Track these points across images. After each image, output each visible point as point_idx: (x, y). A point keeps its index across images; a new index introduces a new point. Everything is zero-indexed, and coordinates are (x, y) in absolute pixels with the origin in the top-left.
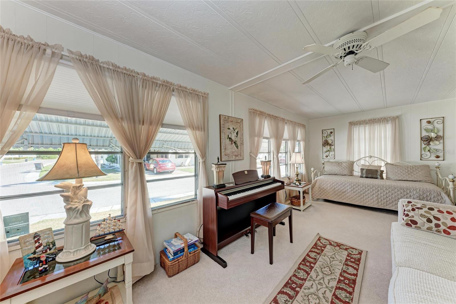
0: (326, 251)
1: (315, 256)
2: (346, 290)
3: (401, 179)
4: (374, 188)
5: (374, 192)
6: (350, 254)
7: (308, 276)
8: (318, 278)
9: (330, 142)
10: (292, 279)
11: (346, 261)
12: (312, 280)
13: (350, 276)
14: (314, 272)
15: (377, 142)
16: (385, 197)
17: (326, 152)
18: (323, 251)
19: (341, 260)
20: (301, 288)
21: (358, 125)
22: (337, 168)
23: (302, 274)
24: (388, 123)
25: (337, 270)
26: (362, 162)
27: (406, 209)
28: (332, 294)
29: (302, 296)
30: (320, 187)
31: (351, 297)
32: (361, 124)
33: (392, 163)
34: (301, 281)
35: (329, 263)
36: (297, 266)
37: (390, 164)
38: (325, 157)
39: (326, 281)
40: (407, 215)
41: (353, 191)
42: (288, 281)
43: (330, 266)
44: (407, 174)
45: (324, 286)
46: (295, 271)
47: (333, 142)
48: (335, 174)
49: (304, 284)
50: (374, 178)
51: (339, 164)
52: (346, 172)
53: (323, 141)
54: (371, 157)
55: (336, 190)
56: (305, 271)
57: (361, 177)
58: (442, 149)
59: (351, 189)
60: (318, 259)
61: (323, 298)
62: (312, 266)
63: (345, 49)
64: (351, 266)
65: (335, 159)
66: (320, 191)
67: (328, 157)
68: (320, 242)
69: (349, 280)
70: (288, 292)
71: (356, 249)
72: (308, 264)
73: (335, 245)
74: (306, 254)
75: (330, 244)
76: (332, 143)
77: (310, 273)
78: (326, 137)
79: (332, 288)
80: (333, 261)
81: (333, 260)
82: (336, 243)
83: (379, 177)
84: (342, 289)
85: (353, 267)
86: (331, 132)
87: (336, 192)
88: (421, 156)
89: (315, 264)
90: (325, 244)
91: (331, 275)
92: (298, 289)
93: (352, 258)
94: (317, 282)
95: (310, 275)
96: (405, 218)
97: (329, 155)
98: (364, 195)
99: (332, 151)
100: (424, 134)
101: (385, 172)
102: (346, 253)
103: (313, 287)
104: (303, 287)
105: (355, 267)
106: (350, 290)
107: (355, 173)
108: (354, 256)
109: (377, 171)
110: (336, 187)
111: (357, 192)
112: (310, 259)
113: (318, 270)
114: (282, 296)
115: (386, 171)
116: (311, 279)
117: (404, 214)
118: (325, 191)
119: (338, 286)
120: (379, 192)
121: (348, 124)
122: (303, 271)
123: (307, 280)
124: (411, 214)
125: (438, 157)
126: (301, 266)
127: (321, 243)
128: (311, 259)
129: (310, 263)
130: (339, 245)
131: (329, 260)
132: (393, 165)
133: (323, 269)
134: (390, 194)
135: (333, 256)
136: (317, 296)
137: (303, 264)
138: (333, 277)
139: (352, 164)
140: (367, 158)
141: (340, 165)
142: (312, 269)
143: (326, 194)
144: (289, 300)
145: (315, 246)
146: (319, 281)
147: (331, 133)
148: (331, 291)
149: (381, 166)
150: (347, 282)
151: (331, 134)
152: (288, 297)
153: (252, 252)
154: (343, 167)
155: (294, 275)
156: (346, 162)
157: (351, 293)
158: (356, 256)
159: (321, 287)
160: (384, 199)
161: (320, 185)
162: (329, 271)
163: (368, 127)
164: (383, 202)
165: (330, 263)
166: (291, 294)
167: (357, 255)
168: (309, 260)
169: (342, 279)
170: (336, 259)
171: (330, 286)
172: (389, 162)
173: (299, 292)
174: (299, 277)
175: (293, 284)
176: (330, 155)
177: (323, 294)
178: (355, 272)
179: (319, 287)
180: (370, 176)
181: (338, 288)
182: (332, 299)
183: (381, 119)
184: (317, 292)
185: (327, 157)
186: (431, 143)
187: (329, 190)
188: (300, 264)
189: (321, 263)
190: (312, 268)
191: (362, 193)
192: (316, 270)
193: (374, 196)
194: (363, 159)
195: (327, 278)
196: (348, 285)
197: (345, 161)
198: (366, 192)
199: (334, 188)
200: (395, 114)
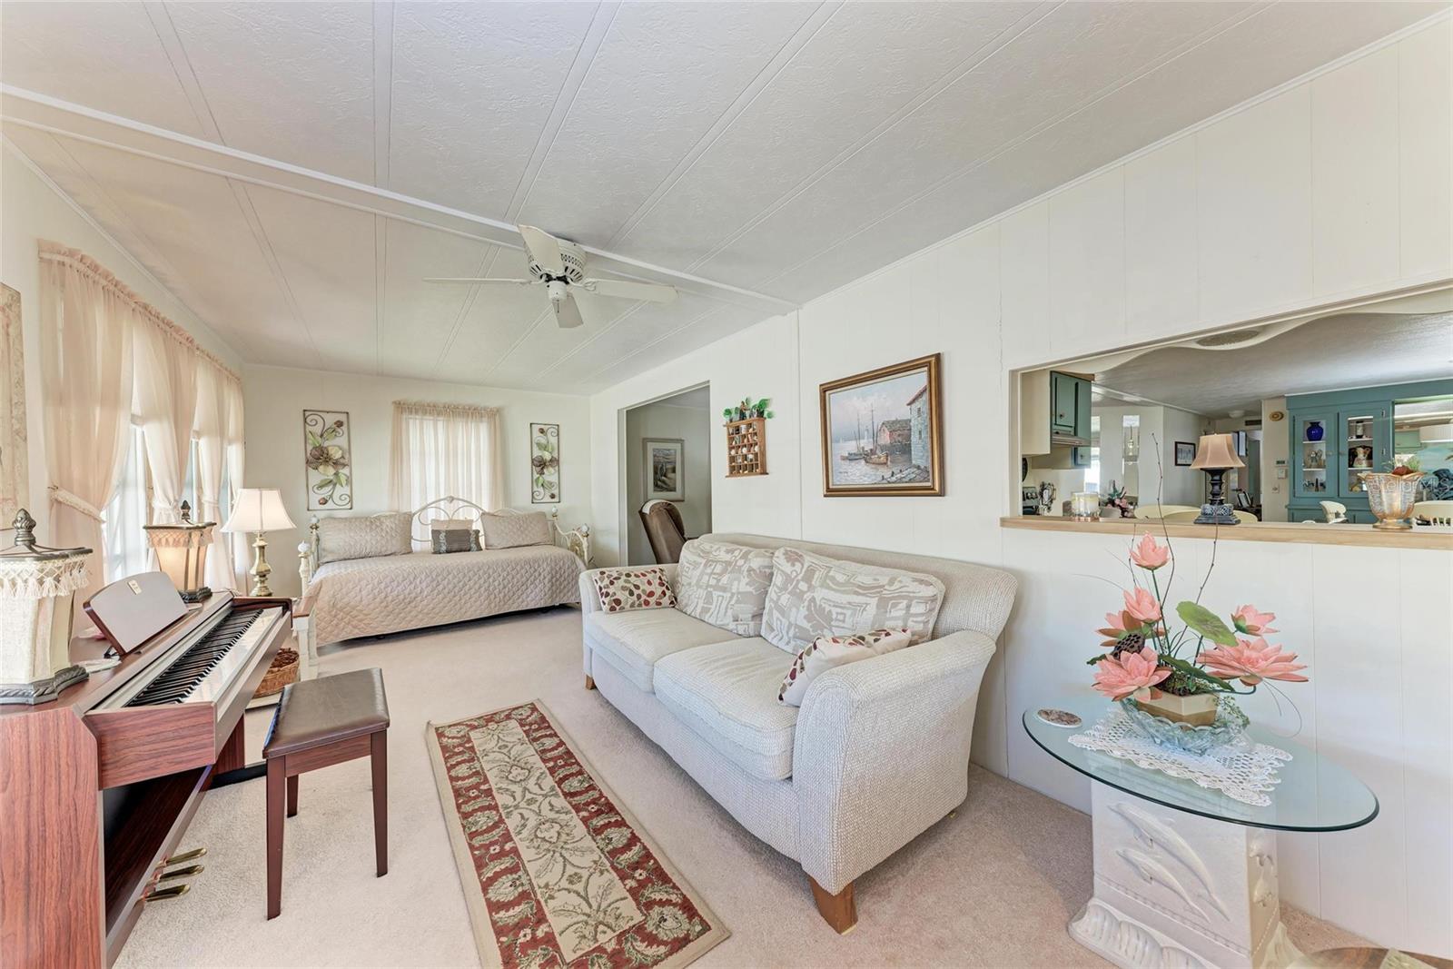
0: (480, 745)
1: (470, 768)
2: (572, 775)
3: (511, 545)
4: (481, 572)
5: (482, 581)
6: (521, 720)
7: (498, 811)
8: (519, 799)
9: (336, 454)
10: (477, 845)
11: (528, 736)
12: (511, 809)
13: (556, 752)
14: (500, 795)
15: (463, 464)
16: (501, 586)
17: (321, 487)
18: (472, 749)
19: (519, 739)
20: (512, 840)
21: (420, 412)
22: (368, 538)
23: (483, 820)
24: (482, 422)
25: (531, 760)
26: (431, 514)
27: (602, 586)
28: (563, 797)
29: (528, 847)
30: (334, 605)
31: (586, 775)
32: (426, 413)
33: (492, 512)
34: (498, 830)
35: (507, 759)
36: (457, 815)
37: (489, 514)
38: (315, 504)
39: (536, 789)
40: (607, 595)
41: (436, 591)
42: (473, 855)
43: (516, 763)
44: (519, 533)
45: (540, 799)
46: (464, 827)
47: (347, 456)
48: (363, 554)
49: (507, 829)
50: (465, 551)
51: (372, 522)
52: (395, 545)
53: (310, 448)
54: (452, 499)
55: (390, 598)
56: (482, 809)
57: (435, 553)
58: (557, 481)
59: (430, 588)
60: (483, 769)
61: (558, 815)
62: (485, 790)
63: (567, 268)
64: (542, 737)
65: (351, 509)
66: (335, 616)
67: (330, 505)
68: (449, 738)
69: (560, 757)
70: (497, 869)
71: (522, 707)
72: (473, 793)
73: (482, 722)
74: (449, 781)
75: (471, 729)
76: (343, 457)
77: (496, 804)
78: (322, 436)
79: (552, 789)
80: (509, 751)
81: (507, 749)
82: (479, 718)
83: (473, 546)
84: (566, 778)
85: (546, 736)
86: (338, 421)
87: (390, 607)
88: (533, 494)
89: (486, 781)
90: (462, 733)
91: (531, 774)
92: (508, 846)
93: (531, 724)
94: (523, 804)
95: (500, 805)
96: (606, 600)
97: (331, 496)
98: (462, 592)
99: (344, 483)
100: (537, 453)
101: (482, 533)
102: (513, 724)
103: (526, 817)
104: (513, 835)
105: (548, 733)
106: (575, 769)
107: (416, 546)
108: (530, 718)
109: (467, 532)
110: (391, 592)
111: (446, 591)
112: (466, 781)
113: (504, 786)
114: (496, 887)
115: (484, 530)
116: (509, 810)
117: (602, 594)
118: (354, 613)
119: (557, 779)
120: (491, 580)
121: (391, 408)
122: (479, 813)
123: (504, 818)
124: (611, 590)
125: (553, 496)
126: (467, 808)
127: (453, 738)
128: (471, 780)
129: (476, 786)
130: (490, 719)
131: (502, 756)
132: (493, 515)
133: (510, 777)
134: (510, 577)
135: (501, 743)
136: (547, 821)
137: (464, 803)
138: (538, 774)
139: (408, 519)
140: (442, 503)
141: (377, 526)
142: (491, 795)
143: (355, 623)
144: (516, 876)
145: (447, 752)
146: (525, 800)
147: (340, 424)
148: (556, 795)
149: (472, 521)
150: (560, 762)
151: (339, 430)
152: (509, 875)
153: (274, 911)
154: (387, 532)
155: (472, 835)
156: (391, 516)
157: (580, 773)
158: (533, 716)
159: (538, 804)
160: (500, 592)
161: (334, 596)
162: (523, 771)
163: (441, 422)
164: (498, 600)
165: (510, 758)
166: (508, 865)
167: (532, 714)
168: (468, 785)
169: (551, 764)
170: (510, 745)
171: (548, 790)
172: (487, 511)
173: (516, 847)
174: (485, 828)
175: (488, 849)
176: (336, 496)
177: (551, 810)
178: (556, 740)
179: (535, 807)
180: (456, 546)
181: (560, 782)
182: (570, 803)
183: (469, 409)
184: (540, 818)
185: (324, 502)
186: (545, 470)
187: (369, 605)
188: (458, 806)
189: (495, 771)
190: (489, 793)
191: (457, 589)
192: (500, 788)
193: (483, 589)
194: (433, 505)
195: (531, 784)
196: (566, 764)
197: (388, 514)
198: (465, 585)
199: (383, 595)
200: (493, 403)
